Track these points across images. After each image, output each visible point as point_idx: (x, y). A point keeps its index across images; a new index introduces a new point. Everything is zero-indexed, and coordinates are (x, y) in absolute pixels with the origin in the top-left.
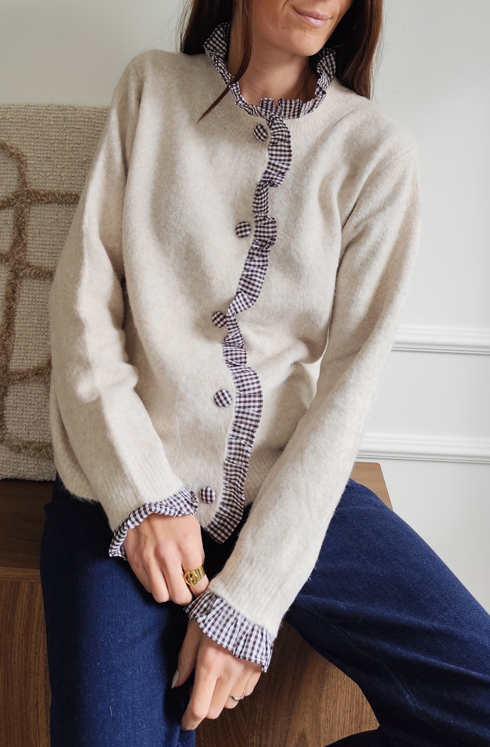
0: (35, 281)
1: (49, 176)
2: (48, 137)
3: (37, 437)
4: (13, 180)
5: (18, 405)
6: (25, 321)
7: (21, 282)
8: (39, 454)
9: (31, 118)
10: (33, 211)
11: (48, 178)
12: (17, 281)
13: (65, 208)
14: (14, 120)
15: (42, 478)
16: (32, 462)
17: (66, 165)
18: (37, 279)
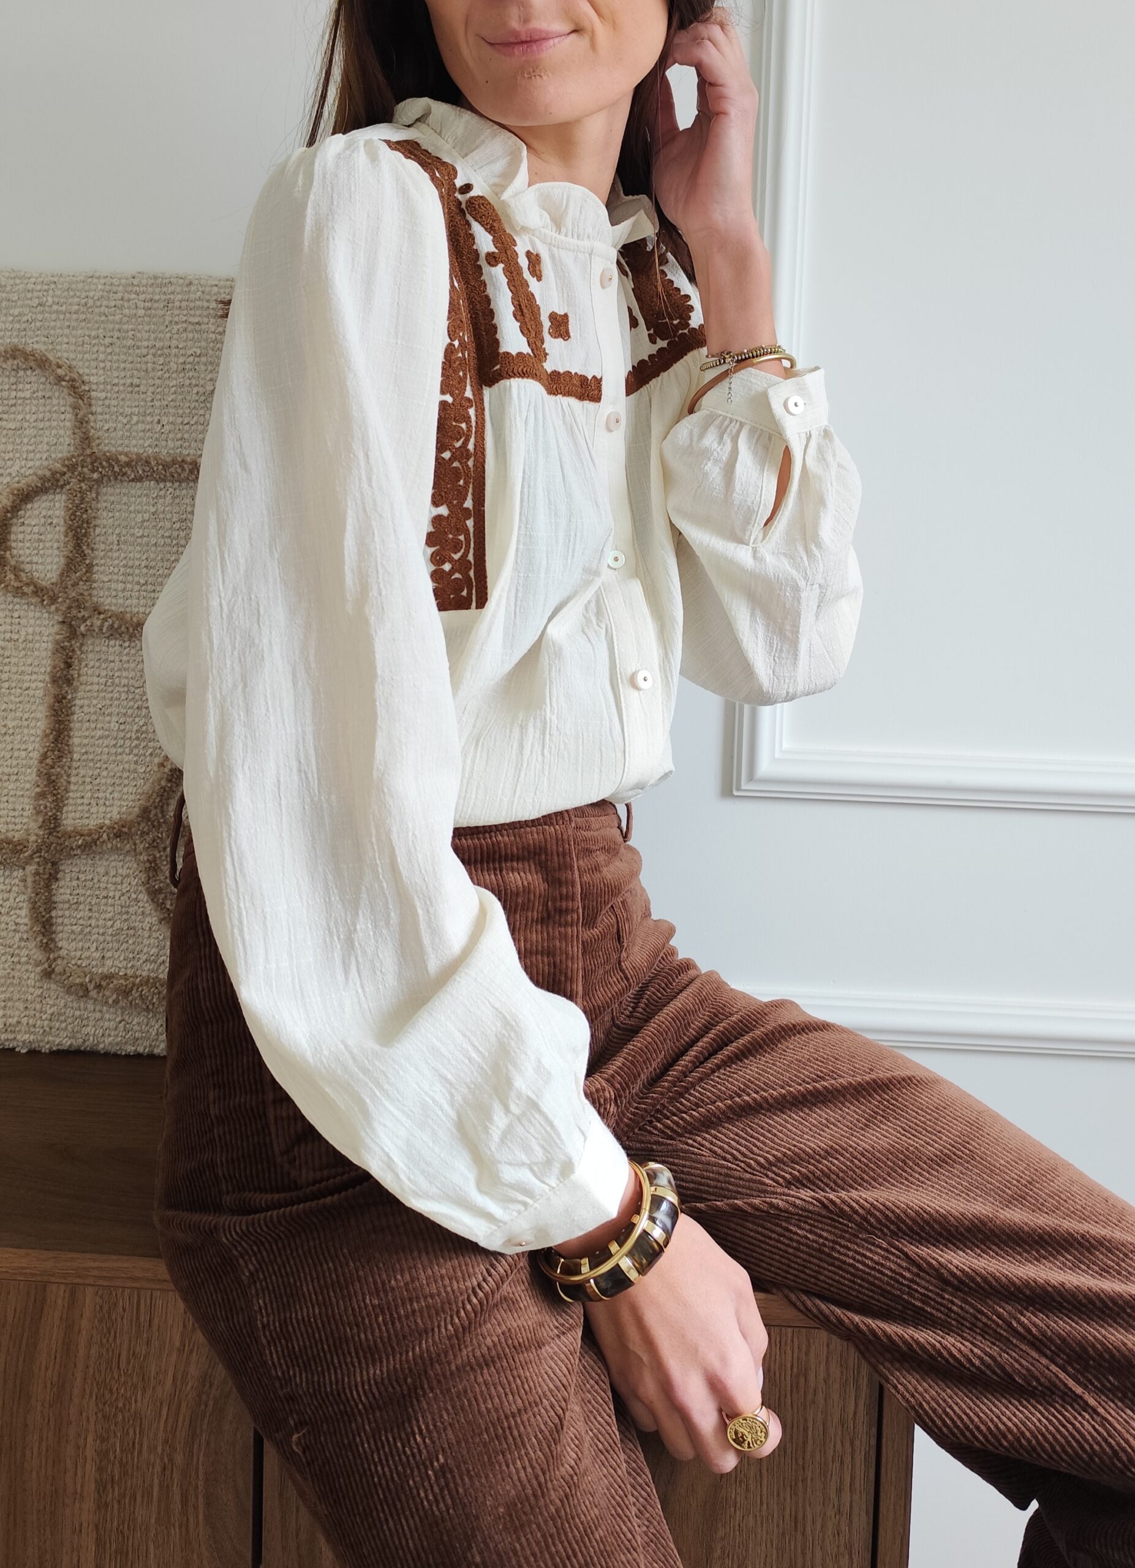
0: (112, 643)
1: (137, 423)
2: (133, 343)
3: (120, 966)
4: (61, 432)
5: (82, 899)
6: (93, 726)
7: (82, 645)
8: (125, 1001)
9: (98, 303)
10: (105, 498)
11: (135, 428)
12: (73, 642)
13: (171, 490)
14: (64, 308)
15: (133, 1048)
16: (112, 1017)
17: (172, 401)
18: (116, 639)
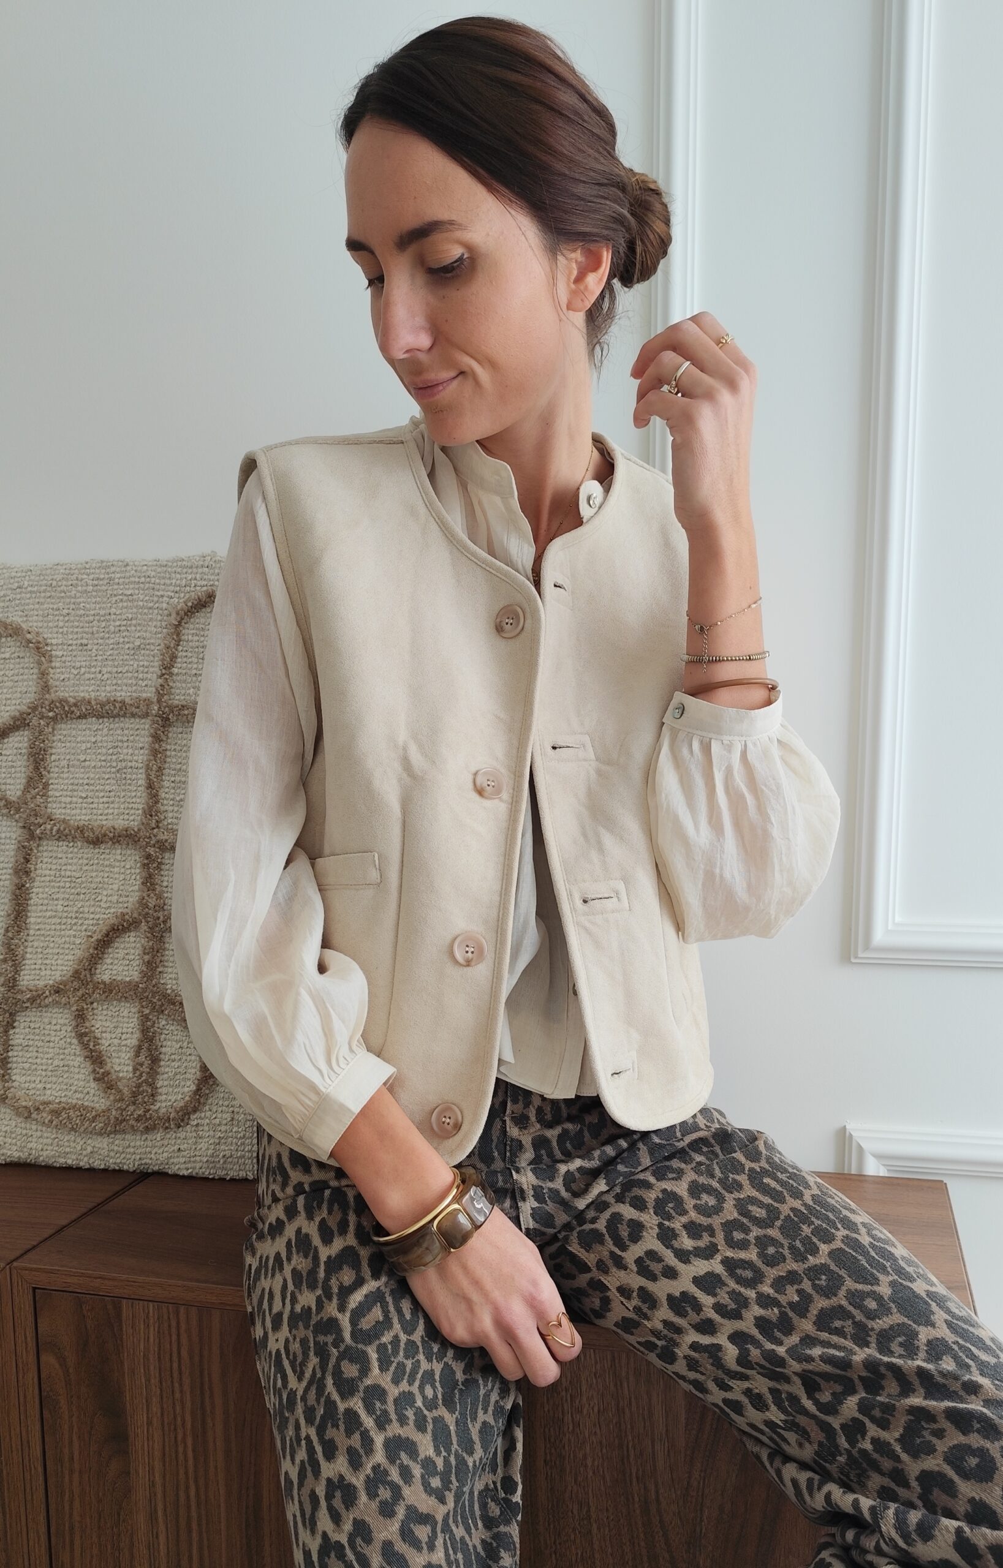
0: (60, 843)
1: (84, 674)
2: (84, 612)
3: (56, 1095)
4: (31, 683)
5: (31, 1043)
6: (45, 908)
7: (38, 846)
8: (58, 1122)
9: (60, 583)
10: (59, 732)
11: (83, 677)
12: (31, 843)
14: (35, 589)
15: (65, 1161)
16: (49, 1135)
17: (110, 655)
